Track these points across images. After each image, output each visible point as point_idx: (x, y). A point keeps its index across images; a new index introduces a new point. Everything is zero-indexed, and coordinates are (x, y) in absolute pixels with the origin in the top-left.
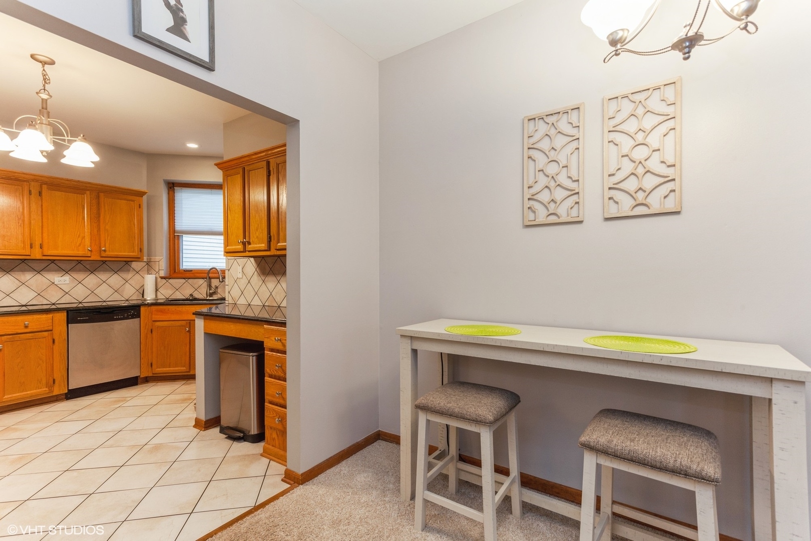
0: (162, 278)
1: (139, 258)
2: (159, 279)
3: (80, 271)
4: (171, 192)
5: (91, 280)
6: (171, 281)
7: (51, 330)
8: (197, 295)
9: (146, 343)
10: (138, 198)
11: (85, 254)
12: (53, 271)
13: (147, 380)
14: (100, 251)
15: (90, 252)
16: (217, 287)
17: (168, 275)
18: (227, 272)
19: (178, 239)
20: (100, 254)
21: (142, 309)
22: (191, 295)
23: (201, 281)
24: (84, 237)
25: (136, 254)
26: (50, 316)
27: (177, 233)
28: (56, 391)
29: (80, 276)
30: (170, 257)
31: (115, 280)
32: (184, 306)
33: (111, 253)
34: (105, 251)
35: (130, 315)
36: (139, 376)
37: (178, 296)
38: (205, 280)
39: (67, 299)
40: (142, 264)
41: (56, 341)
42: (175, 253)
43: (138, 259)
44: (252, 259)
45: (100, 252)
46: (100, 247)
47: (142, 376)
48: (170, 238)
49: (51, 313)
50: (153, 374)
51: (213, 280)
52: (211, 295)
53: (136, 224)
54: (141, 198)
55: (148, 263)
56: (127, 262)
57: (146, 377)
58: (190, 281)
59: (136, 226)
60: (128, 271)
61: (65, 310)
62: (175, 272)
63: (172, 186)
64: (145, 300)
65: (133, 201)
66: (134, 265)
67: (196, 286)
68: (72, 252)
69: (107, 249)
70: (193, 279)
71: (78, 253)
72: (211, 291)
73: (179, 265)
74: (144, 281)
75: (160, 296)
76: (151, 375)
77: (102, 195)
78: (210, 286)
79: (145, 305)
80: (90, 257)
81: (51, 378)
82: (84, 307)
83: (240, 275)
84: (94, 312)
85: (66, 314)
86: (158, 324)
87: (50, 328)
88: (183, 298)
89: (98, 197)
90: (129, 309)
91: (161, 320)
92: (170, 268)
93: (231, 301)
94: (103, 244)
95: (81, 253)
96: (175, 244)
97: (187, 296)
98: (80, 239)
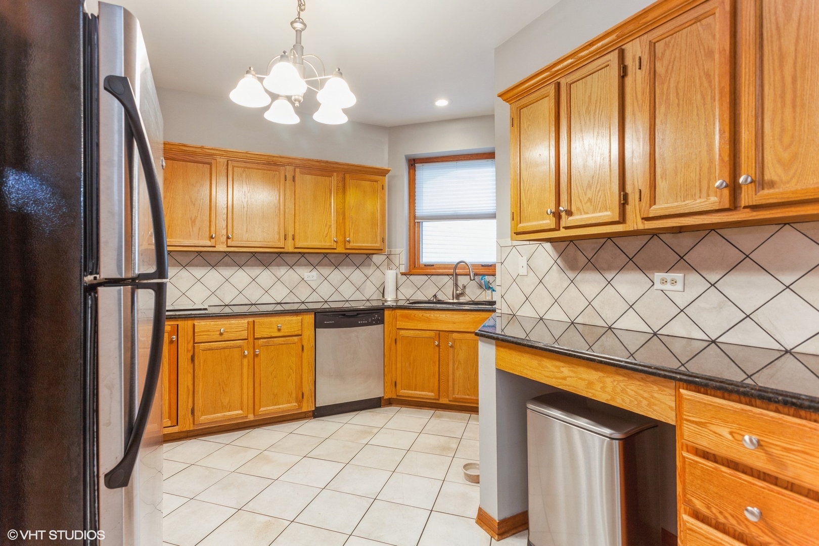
0: (403, 274)
1: (382, 250)
2: (399, 276)
3: (326, 265)
4: (411, 171)
5: (336, 276)
6: (412, 278)
7: (301, 335)
8: (441, 297)
9: (390, 357)
10: (381, 177)
11: (331, 245)
12: (303, 266)
13: (390, 402)
14: (345, 241)
15: (335, 243)
16: (464, 287)
17: (408, 271)
18: (498, 267)
19: (419, 227)
20: (345, 246)
21: (387, 313)
22: (435, 296)
23: (446, 278)
24: (330, 226)
25: (379, 245)
26: (300, 318)
27: (418, 219)
28: (305, 409)
29: (326, 271)
30: (410, 249)
31: (357, 275)
32: (432, 312)
33: (355, 244)
34: (349, 242)
35: (374, 320)
36: (383, 397)
37: (420, 297)
38: (451, 277)
39: (314, 297)
40: (383, 257)
41: (305, 348)
42: (415, 245)
43: (379, 251)
44: (548, 245)
45: (345, 243)
46: (345, 238)
47: (385, 397)
48: (410, 225)
49: (300, 314)
50: (397, 396)
51: (459, 277)
52: (458, 296)
53: (379, 209)
54: (384, 177)
55: (388, 257)
56: (369, 255)
57: (389, 399)
58: (433, 278)
59: (379, 212)
60: (370, 265)
61: (313, 312)
62: (415, 267)
63: (413, 163)
64: (386, 301)
65: (376, 181)
66: (376, 258)
67: (440, 285)
68: (320, 244)
69: (351, 240)
70: (437, 276)
71: (325, 244)
72: (458, 292)
73: (419, 259)
74: (384, 278)
75: (400, 297)
76: (394, 397)
77: (347, 176)
78: (456, 285)
79: (389, 308)
80: (335, 249)
81: (300, 391)
82: (331, 308)
83: (523, 271)
84: (339, 315)
85: (313, 316)
86: (402, 332)
87: (300, 332)
88: (425, 299)
89: (344, 179)
90: (374, 313)
91: (406, 328)
92: (410, 261)
93: (506, 310)
94: (347, 234)
95: (327, 244)
96: (415, 232)
97: (430, 296)
98: (327, 228)
